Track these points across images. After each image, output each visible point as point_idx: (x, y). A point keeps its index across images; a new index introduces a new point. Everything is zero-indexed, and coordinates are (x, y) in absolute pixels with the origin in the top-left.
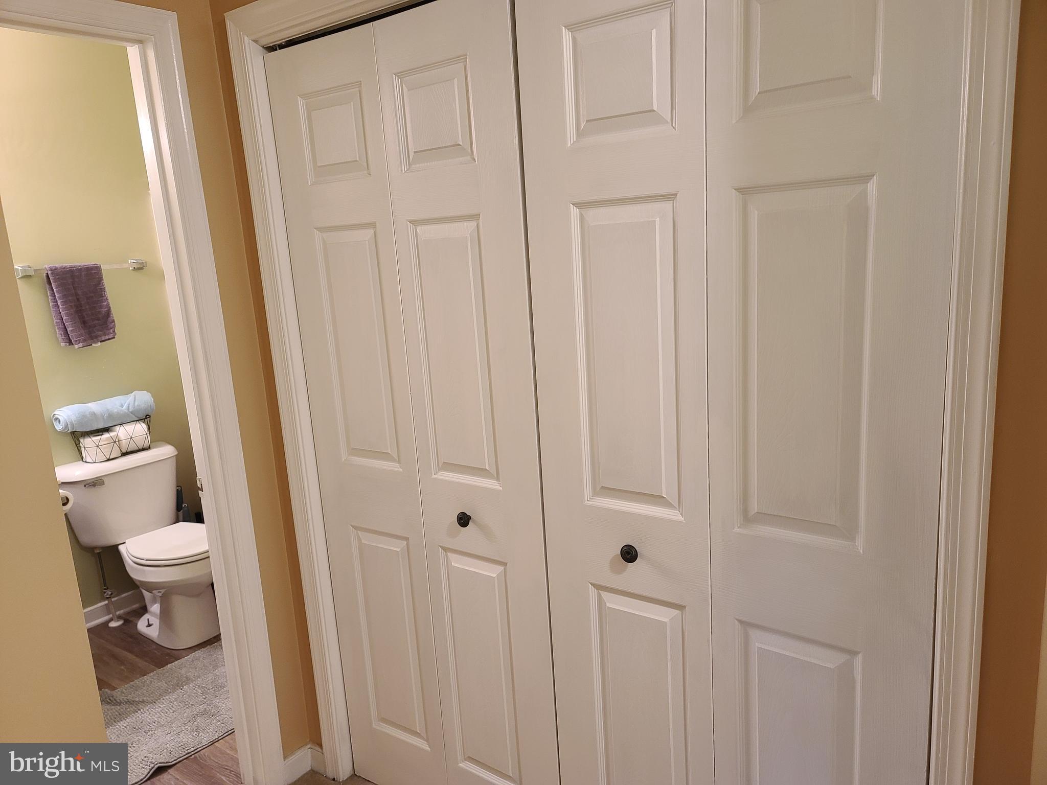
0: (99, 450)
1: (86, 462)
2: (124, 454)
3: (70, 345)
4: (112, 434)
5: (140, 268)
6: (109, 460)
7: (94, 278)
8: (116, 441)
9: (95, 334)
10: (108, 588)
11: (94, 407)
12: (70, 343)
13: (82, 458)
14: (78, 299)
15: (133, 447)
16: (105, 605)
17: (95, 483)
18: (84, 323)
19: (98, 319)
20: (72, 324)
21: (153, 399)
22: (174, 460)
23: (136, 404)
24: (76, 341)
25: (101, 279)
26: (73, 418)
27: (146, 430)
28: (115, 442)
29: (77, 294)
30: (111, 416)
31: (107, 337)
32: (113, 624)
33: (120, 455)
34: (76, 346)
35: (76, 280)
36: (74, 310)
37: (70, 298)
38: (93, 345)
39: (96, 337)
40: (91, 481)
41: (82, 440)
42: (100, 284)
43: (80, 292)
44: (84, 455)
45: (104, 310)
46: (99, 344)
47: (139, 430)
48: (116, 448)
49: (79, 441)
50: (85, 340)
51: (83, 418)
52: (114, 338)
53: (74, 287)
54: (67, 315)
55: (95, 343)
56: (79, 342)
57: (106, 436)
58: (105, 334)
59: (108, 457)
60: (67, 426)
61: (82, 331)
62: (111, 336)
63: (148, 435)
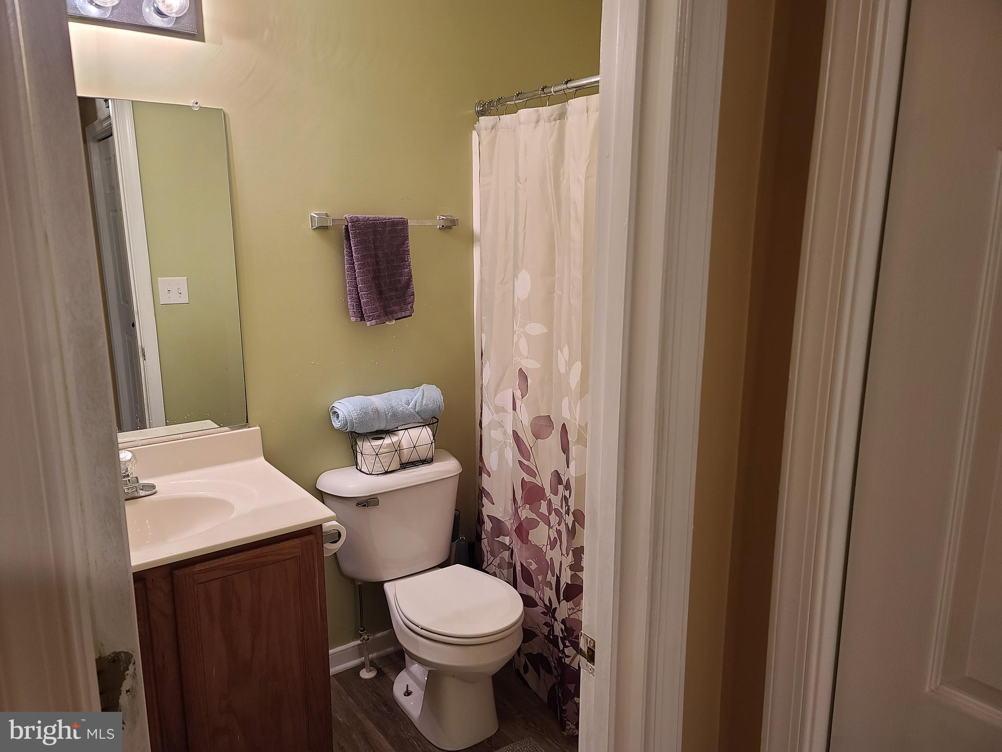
0: (378, 459)
1: (360, 471)
2: (404, 466)
3: (361, 320)
4: (395, 439)
5: (449, 226)
6: (387, 473)
7: (398, 236)
8: (397, 449)
9: (390, 309)
10: (364, 630)
11: (378, 401)
12: (362, 318)
13: (357, 464)
14: (377, 262)
15: (415, 457)
16: (359, 645)
17: (367, 502)
18: (380, 293)
19: (396, 290)
20: (367, 294)
21: (442, 398)
22: (457, 478)
23: (424, 402)
24: (369, 316)
25: (406, 238)
26: (354, 415)
27: (432, 438)
28: (396, 451)
29: (377, 256)
30: (395, 415)
31: (404, 314)
32: (365, 674)
33: (399, 467)
34: (368, 324)
35: (379, 237)
36: (372, 275)
37: (369, 260)
38: (387, 323)
39: (392, 313)
40: (364, 499)
41: (359, 443)
42: (404, 244)
43: (380, 253)
44: (359, 462)
45: (404, 279)
46: (394, 322)
47: (424, 435)
48: (397, 457)
49: (356, 443)
50: (379, 316)
51: (365, 415)
52: (411, 316)
53: (375, 246)
54: (363, 282)
55: (390, 320)
56: (373, 318)
57: (387, 441)
58: (401, 310)
59: (386, 469)
60: (346, 424)
61: (377, 304)
62: (408, 313)
63: (433, 444)
